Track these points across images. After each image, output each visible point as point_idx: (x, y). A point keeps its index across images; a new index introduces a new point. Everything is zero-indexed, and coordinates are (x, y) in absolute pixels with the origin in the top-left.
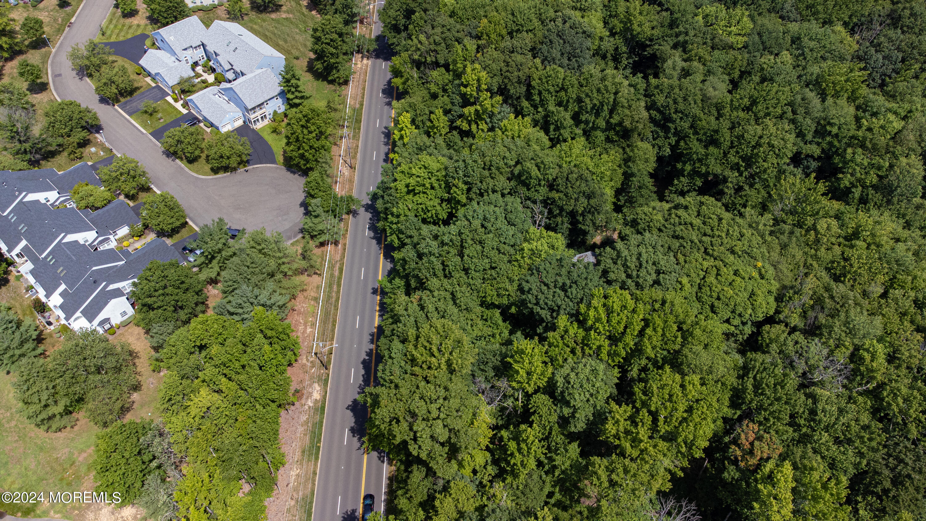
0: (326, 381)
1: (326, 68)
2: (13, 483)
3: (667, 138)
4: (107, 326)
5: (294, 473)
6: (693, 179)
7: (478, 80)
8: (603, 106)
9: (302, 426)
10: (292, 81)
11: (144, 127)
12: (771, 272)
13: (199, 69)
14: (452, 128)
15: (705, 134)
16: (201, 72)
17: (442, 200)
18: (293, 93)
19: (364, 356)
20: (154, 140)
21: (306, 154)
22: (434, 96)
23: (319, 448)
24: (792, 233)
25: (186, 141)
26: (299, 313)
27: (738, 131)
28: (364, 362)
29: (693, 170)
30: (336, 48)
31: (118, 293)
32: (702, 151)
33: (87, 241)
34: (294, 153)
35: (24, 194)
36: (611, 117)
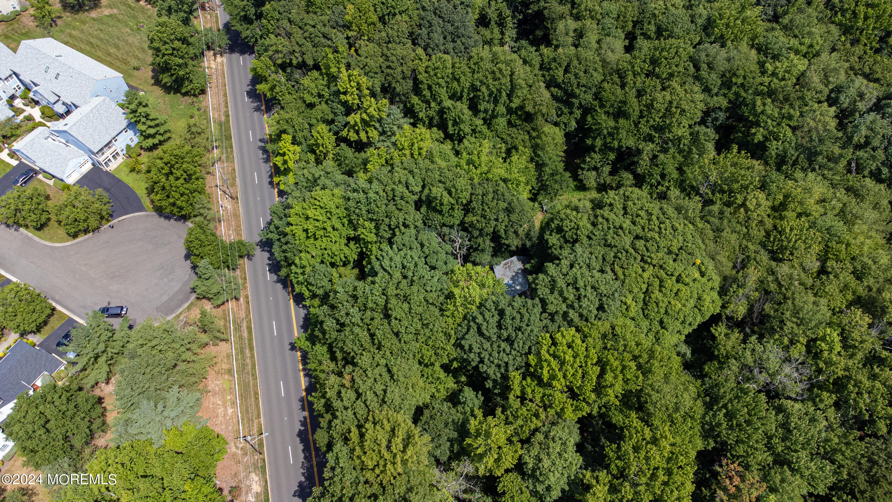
0: (263, 468)
1: (176, 81)
3: (571, 113)
6: (606, 154)
7: (358, 86)
8: (500, 92)
10: (139, 111)
12: (711, 266)
13: (18, 103)
14: (340, 140)
15: (612, 106)
16: (21, 106)
17: (349, 239)
18: (144, 123)
19: (298, 427)
21: (178, 203)
22: (311, 106)
24: (721, 213)
25: (27, 207)
26: (215, 394)
27: (645, 99)
28: (300, 434)
29: (605, 144)
30: (182, 57)
32: (611, 123)
34: (164, 203)
36: (511, 101)
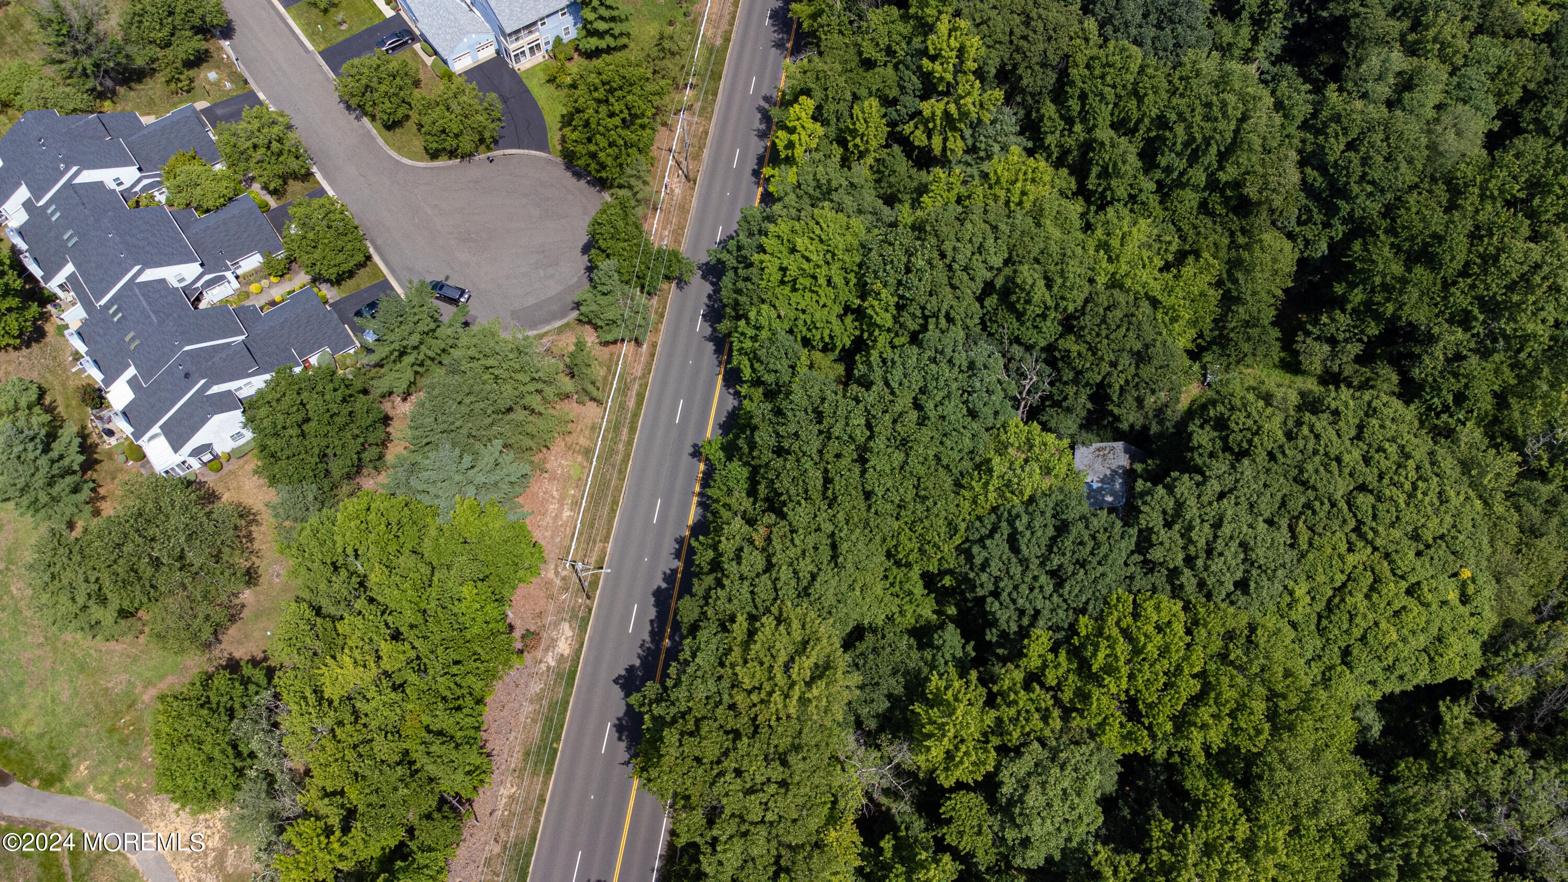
0: (585, 621)
2: (29, 722)
3: (1326, 226)
4: (207, 457)
5: (507, 790)
6: (1363, 321)
7: (961, 51)
8: (1208, 144)
9: (531, 702)
11: (312, 36)
12: (1488, 590)
14: (896, 138)
15: (1412, 238)
17: (847, 309)
18: (594, 9)
19: (659, 582)
20: (326, 67)
21: (602, 155)
22: (868, 64)
23: (555, 751)
24: (1553, 502)
25: (383, 88)
26: (553, 478)
27: (1486, 244)
28: (658, 593)
29: (1368, 304)
31: (226, 402)
33: (182, 280)
34: (579, 148)
35: (75, 169)
36: (1221, 168)
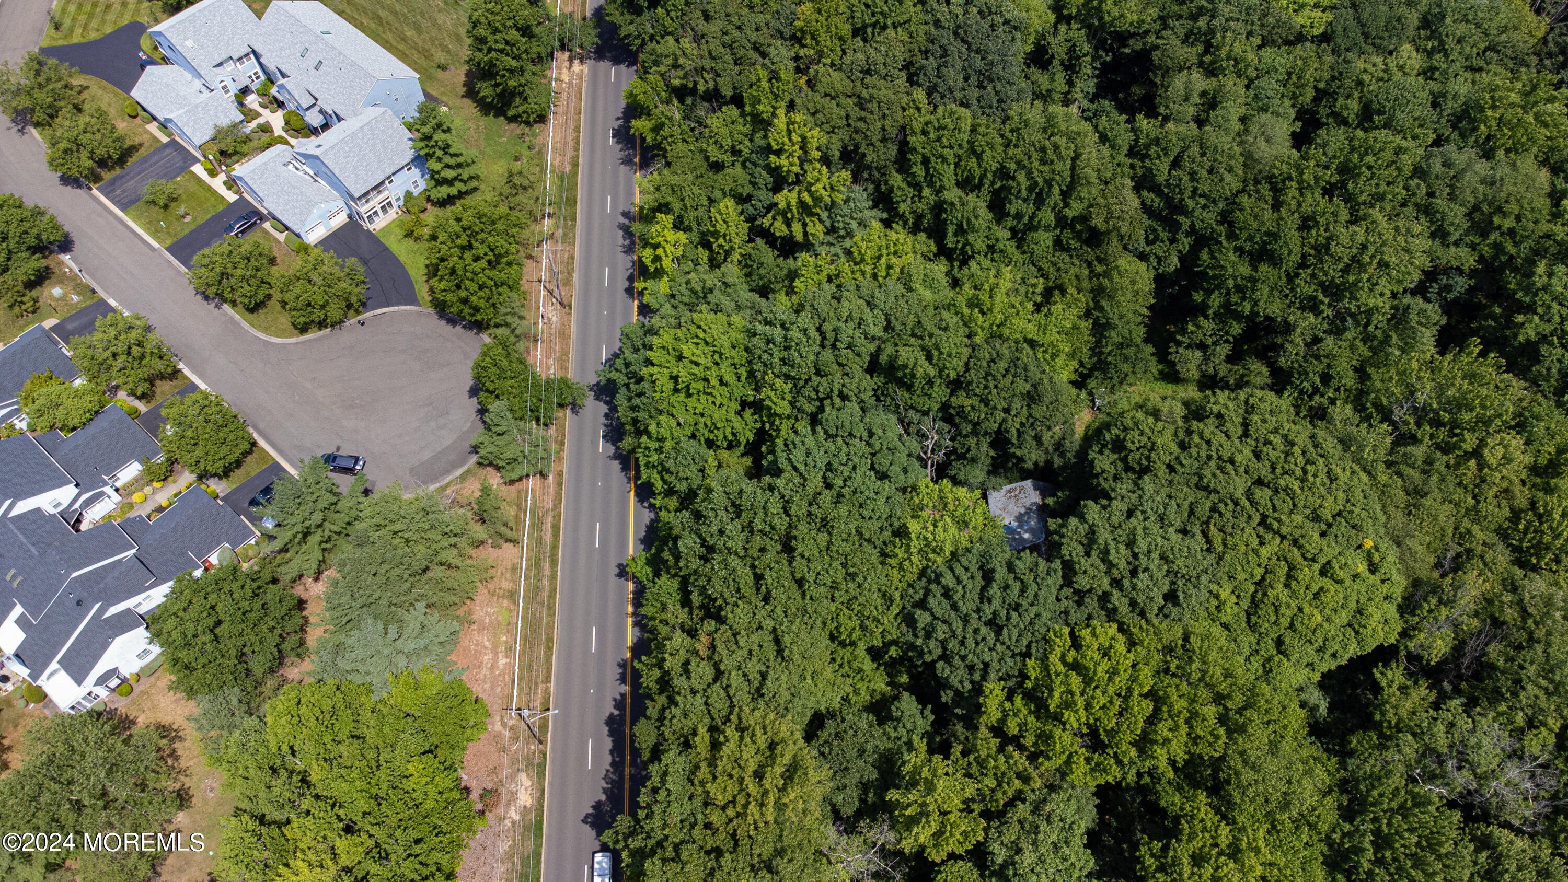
0: (542, 767)
1: (501, 96)
3: (1173, 241)
4: (114, 683)
6: (1225, 323)
7: (803, 143)
8: (1050, 186)
9: (502, 862)
10: (435, 137)
11: (155, 234)
14: (757, 232)
15: (1250, 238)
16: (256, 106)
17: (744, 404)
18: (439, 159)
19: (609, 709)
20: (176, 262)
21: (474, 299)
22: (717, 167)
24: (1429, 461)
26: (482, 629)
27: (1315, 235)
28: (611, 721)
29: (1226, 305)
30: (517, 58)
31: (126, 622)
32: (1245, 270)
33: (59, 504)
34: (450, 296)
36: (1067, 205)
